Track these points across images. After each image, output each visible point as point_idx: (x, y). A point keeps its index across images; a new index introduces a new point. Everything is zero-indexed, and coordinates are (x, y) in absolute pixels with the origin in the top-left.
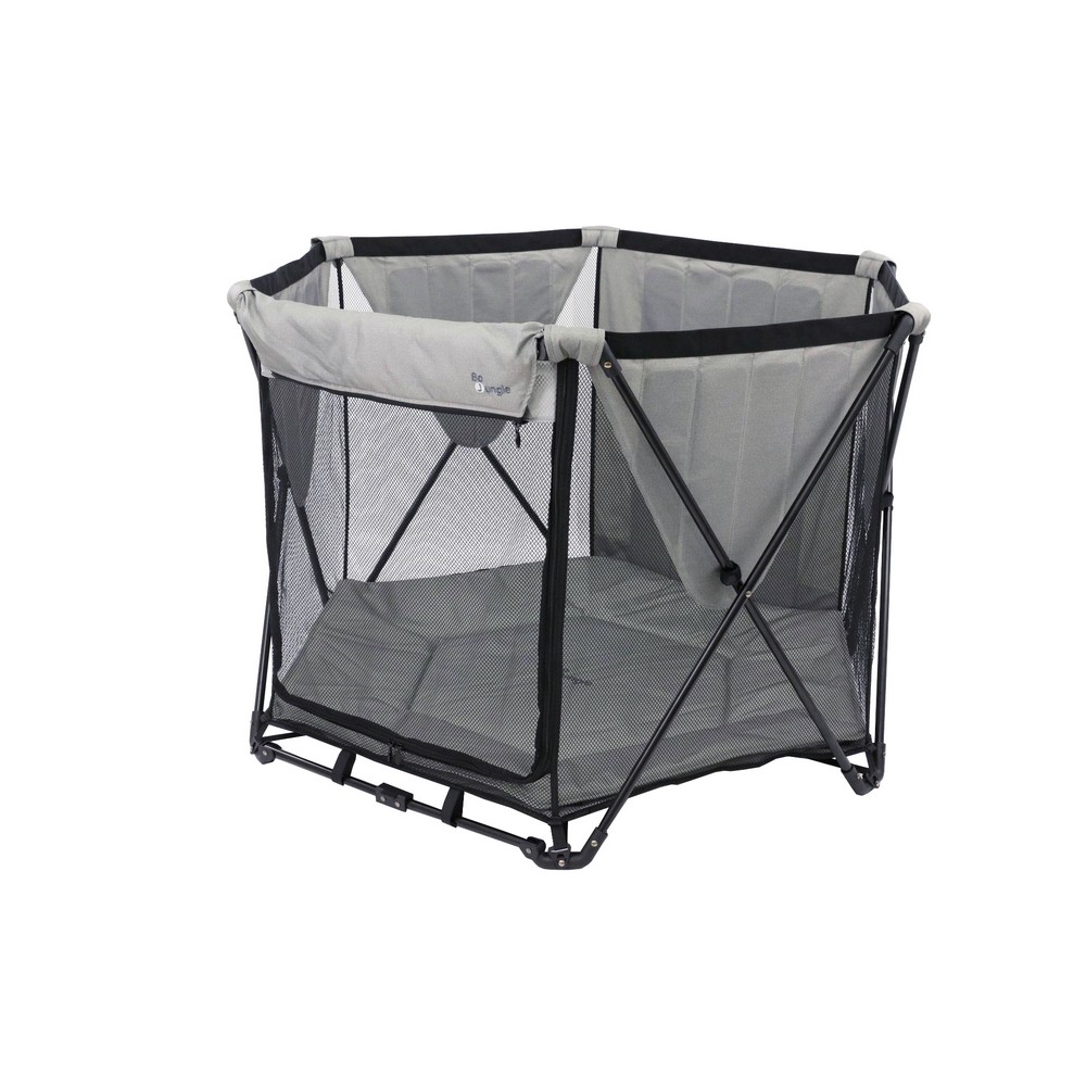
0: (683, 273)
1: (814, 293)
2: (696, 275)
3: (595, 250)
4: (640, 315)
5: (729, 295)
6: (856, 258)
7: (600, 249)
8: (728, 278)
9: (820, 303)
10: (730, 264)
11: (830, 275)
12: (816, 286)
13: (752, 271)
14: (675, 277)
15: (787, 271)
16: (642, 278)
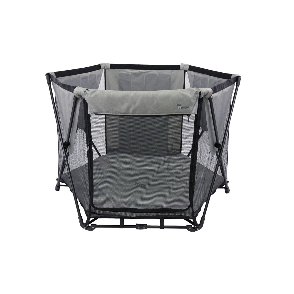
0: (131, 74)
1: (169, 75)
2: (134, 74)
3: (104, 70)
4: (118, 86)
5: (145, 78)
6: (179, 66)
7: (105, 70)
8: (144, 74)
9: (170, 78)
10: (144, 70)
11: (172, 70)
12: (169, 74)
13: (151, 71)
14: (128, 75)
15: (160, 70)
16: (118, 76)
